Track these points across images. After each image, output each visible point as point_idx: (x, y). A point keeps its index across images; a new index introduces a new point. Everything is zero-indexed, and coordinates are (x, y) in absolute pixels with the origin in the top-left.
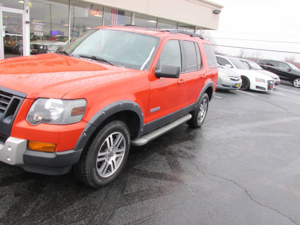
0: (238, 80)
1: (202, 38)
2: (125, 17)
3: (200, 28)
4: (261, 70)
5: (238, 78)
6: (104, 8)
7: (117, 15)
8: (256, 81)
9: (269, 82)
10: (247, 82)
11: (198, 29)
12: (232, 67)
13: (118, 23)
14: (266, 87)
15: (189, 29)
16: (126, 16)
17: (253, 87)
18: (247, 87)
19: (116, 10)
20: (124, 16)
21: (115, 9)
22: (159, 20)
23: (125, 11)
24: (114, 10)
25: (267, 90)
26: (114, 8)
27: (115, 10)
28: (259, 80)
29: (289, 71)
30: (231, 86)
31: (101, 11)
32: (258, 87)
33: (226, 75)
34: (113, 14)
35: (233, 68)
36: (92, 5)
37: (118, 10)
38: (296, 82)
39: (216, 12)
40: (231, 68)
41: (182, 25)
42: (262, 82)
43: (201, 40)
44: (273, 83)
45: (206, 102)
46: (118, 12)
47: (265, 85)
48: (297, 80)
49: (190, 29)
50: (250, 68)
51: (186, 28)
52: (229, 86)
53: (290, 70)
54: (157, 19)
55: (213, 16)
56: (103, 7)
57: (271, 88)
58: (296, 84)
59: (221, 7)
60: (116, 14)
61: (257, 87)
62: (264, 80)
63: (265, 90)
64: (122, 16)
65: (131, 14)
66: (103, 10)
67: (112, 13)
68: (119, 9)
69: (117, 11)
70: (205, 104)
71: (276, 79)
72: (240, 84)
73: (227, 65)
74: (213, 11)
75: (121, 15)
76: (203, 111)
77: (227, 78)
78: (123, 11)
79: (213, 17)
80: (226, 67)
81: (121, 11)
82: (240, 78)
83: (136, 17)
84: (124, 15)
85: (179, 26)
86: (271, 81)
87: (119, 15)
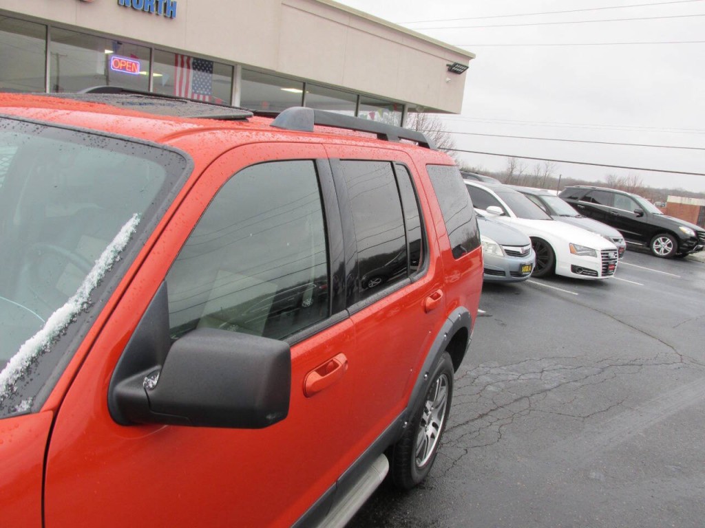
0: (526, 253)
1: (424, 145)
2: (215, 76)
3: (417, 109)
4: (576, 217)
5: (525, 248)
6: (153, 52)
7: (192, 71)
8: (571, 252)
9: (605, 254)
10: (546, 253)
11: (412, 110)
12: (505, 214)
13: (195, 92)
14: (599, 270)
15: (387, 110)
16: (217, 73)
17: (563, 268)
18: (547, 268)
19: (189, 58)
20: (210, 75)
21: (185, 54)
22: (307, 86)
23: (212, 62)
24: (182, 56)
25: (600, 277)
26: (182, 53)
27: (185, 59)
28: (578, 249)
29: (638, 216)
30: (508, 273)
31: (144, 58)
32: (577, 269)
33: (494, 242)
34: (179, 68)
35: (509, 216)
36: (119, 43)
37: (195, 58)
38: (658, 243)
39: (456, 70)
40: (502, 215)
42: (588, 254)
43: (422, 150)
44: (614, 257)
45: (443, 384)
46: (194, 64)
47: (596, 264)
48: (660, 239)
49: (391, 110)
50: (550, 213)
51: (381, 109)
52: (503, 273)
53: (641, 215)
54: (304, 83)
55: (448, 79)
56: (151, 49)
57: (612, 269)
58: (658, 250)
59: (468, 57)
60: (189, 67)
61: (575, 269)
62: (594, 250)
63: (597, 276)
64: (206, 74)
65: (231, 68)
66: (149, 56)
67: (176, 64)
68: (198, 54)
69: (191, 61)
70: (441, 389)
71: (616, 240)
72: (532, 265)
73: (491, 208)
74: (447, 65)
75: (203, 71)
76: (434, 420)
77: (494, 251)
78: (209, 62)
79: (448, 82)
80: (489, 212)
81: (202, 60)
82: (530, 246)
83: (244, 77)
84: (211, 72)
85: (362, 103)
86: (609, 250)
87: (196, 72)
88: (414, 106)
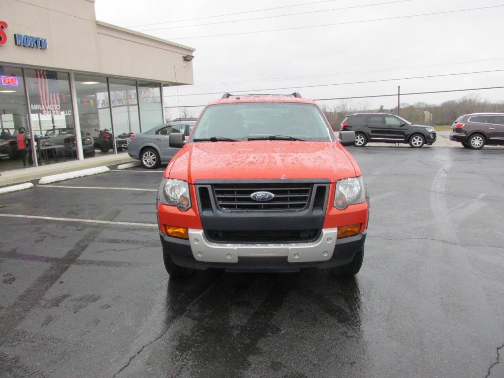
3: (169, 85)
6: (25, 71)
7: (47, 80)
11: (166, 85)
13: (50, 92)
16: (60, 79)
19: (43, 71)
22: (109, 79)
23: (56, 72)
24: (40, 71)
27: (41, 72)
31: (20, 76)
34: (39, 79)
37: (47, 71)
39: (187, 59)
41: (144, 83)
46: (46, 75)
49: (153, 87)
54: (107, 78)
55: (185, 65)
56: (22, 69)
59: (192, 51)
60: (45, 78)
64: (54, 81)
65: (67, 74)
66: (22, 73)
67: (37, 77)
69: (45, 73)
74: (183, 57)
75: (53, 78)
79: (185, 67)
81: (51, 71)
83: (76, 79)
84: (57, 79)
85: (139, 86)
87: (49, 80)
88: (167, 83)
